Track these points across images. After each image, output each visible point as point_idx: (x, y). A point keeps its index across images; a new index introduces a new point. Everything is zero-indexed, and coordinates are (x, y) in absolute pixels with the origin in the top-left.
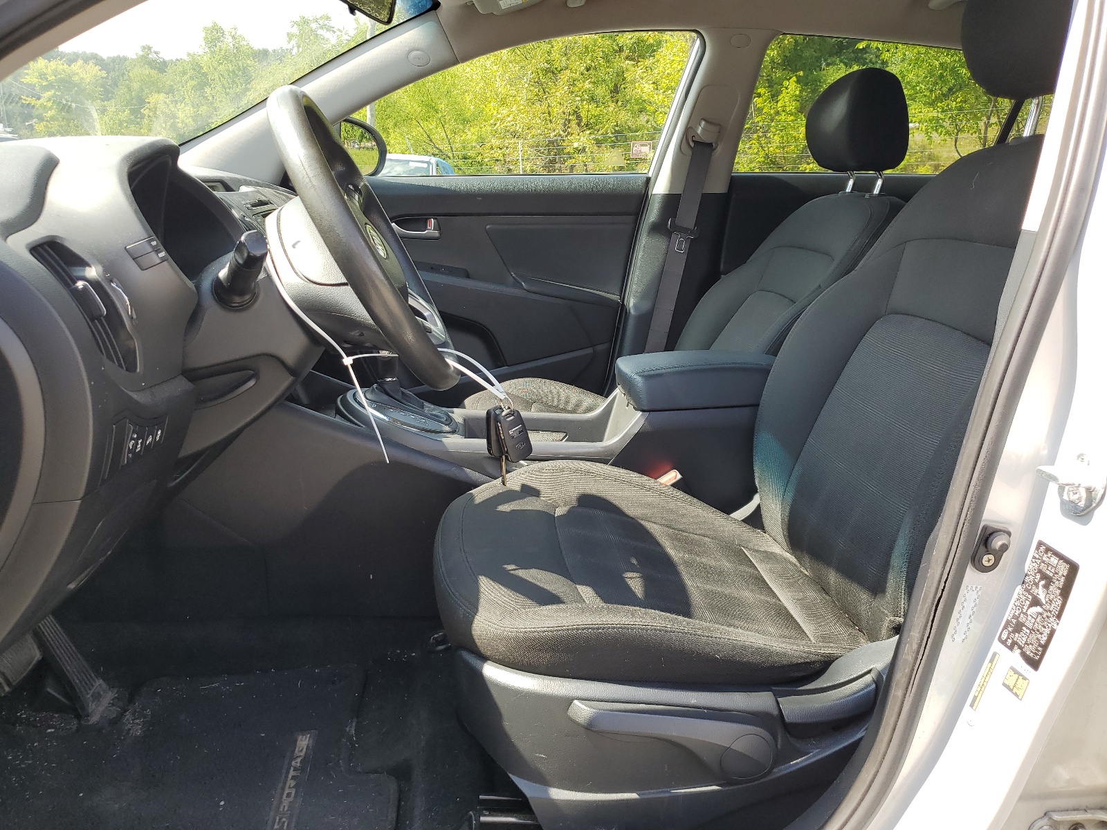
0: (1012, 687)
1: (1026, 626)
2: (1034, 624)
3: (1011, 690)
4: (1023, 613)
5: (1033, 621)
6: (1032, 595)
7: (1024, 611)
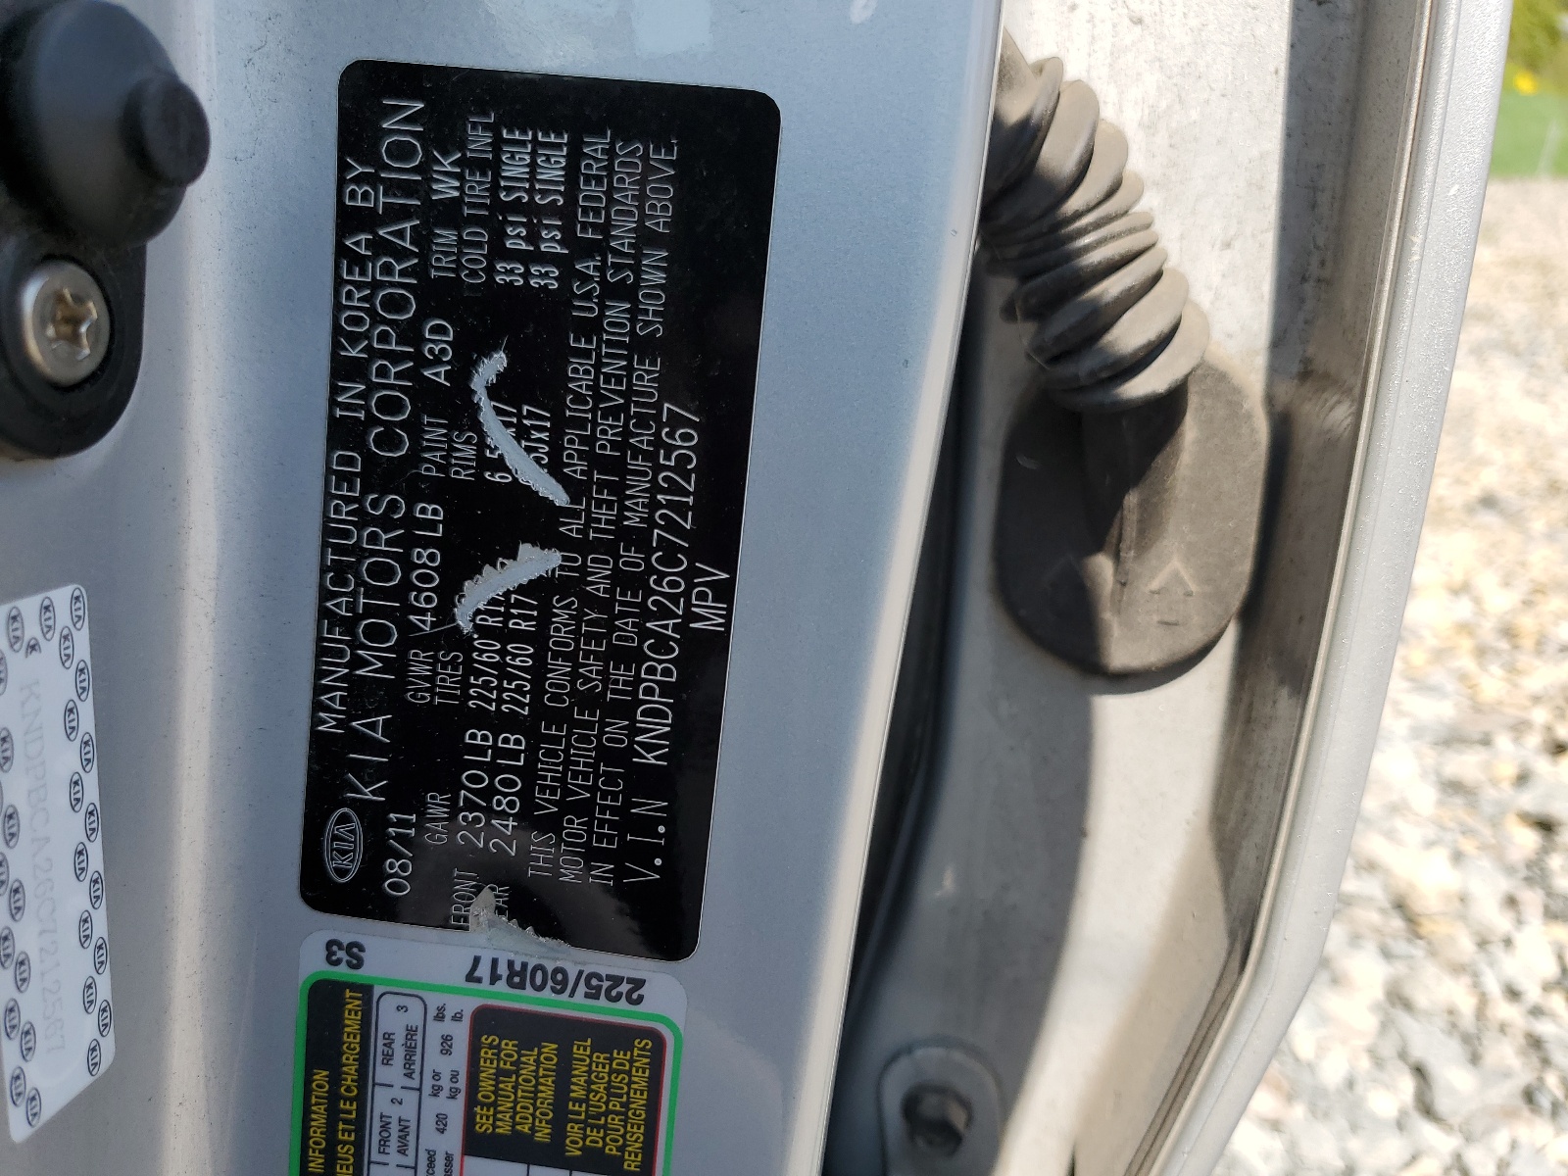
0: (543, 1134)
1: (481, 719)
2: (538, 672)
3: (551, 1155)
4: (428, 643)
5: (522, 657)
6: (442, 490)
7: (426, 623)
